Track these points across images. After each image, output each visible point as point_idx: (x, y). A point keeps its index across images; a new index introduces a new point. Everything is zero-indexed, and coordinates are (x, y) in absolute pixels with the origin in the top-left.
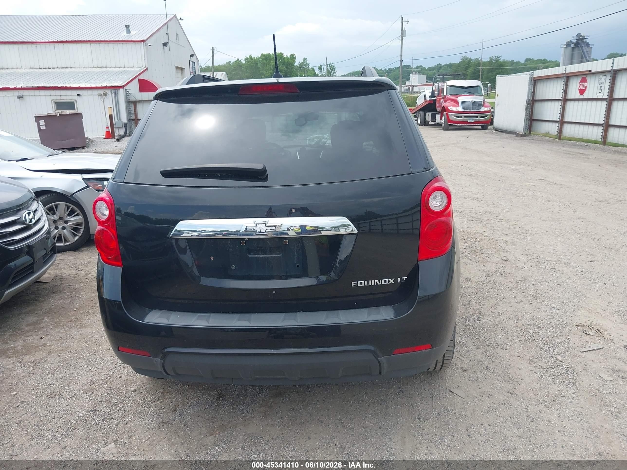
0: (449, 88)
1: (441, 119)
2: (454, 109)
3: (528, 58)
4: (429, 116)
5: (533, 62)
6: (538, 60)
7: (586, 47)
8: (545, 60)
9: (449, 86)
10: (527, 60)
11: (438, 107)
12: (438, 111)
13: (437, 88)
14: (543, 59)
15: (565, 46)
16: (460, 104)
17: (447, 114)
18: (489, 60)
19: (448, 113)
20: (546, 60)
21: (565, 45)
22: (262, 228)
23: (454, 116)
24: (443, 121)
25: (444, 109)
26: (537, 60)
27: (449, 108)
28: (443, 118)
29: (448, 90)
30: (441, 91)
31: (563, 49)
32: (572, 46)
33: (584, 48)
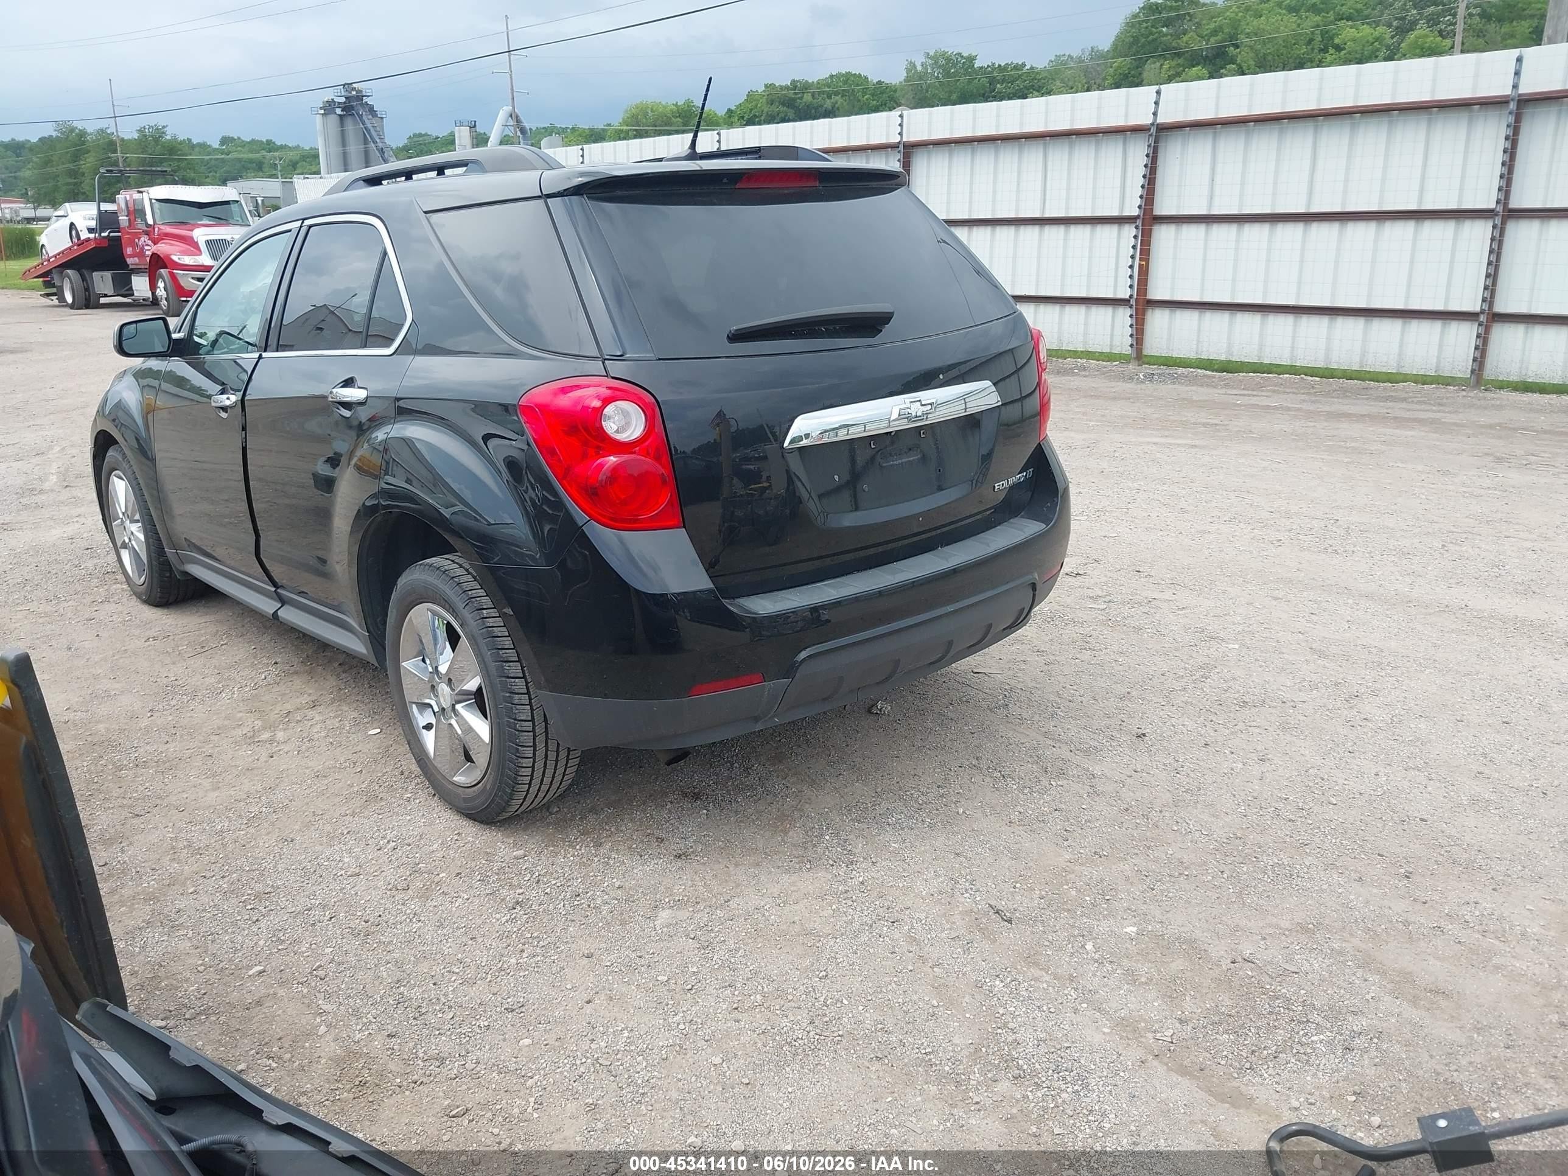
0: (157, 205)
1: (153, 287)
2: (188, 260)
3: (227, 134)
4: (103, 281)
5: (243, 146)
6: (253, 141)
7: (370, 117)
8: (269, 142)
9: (157, 200)
10: (225, 140)
11: (131, 256)
12: (131, 267)
13: (123, 206)
14: (264, 140)
15: (322, 112)
16: (203, 246)
17: (173, 277)
18: (136, 136)
19: (175, 271)
20: (274, 143)
21: (321, 108)
22: (916, 410)
23: (193, 278)
24: (161, 292)
25: (158, 263)
26: (249, 143)
27: (175, 258)
28: (161, 284)
29: (157, 211)
30: (136, 212)
31: (319, 118)
32: (339, 111)
33: (364, 118)
